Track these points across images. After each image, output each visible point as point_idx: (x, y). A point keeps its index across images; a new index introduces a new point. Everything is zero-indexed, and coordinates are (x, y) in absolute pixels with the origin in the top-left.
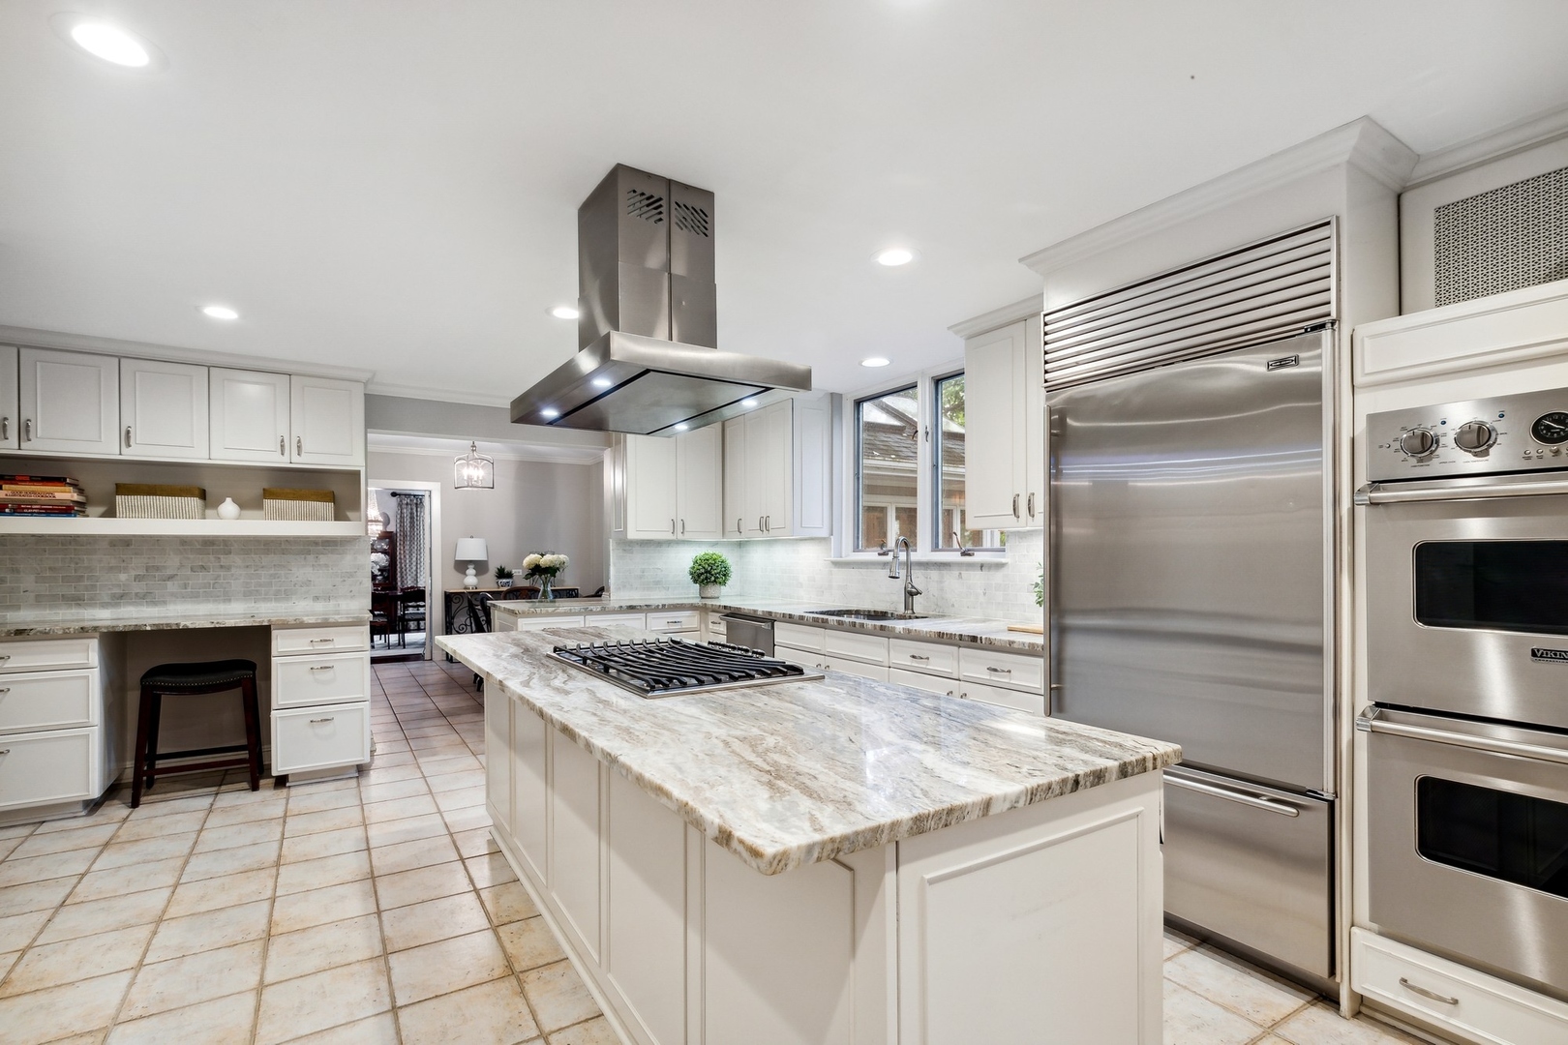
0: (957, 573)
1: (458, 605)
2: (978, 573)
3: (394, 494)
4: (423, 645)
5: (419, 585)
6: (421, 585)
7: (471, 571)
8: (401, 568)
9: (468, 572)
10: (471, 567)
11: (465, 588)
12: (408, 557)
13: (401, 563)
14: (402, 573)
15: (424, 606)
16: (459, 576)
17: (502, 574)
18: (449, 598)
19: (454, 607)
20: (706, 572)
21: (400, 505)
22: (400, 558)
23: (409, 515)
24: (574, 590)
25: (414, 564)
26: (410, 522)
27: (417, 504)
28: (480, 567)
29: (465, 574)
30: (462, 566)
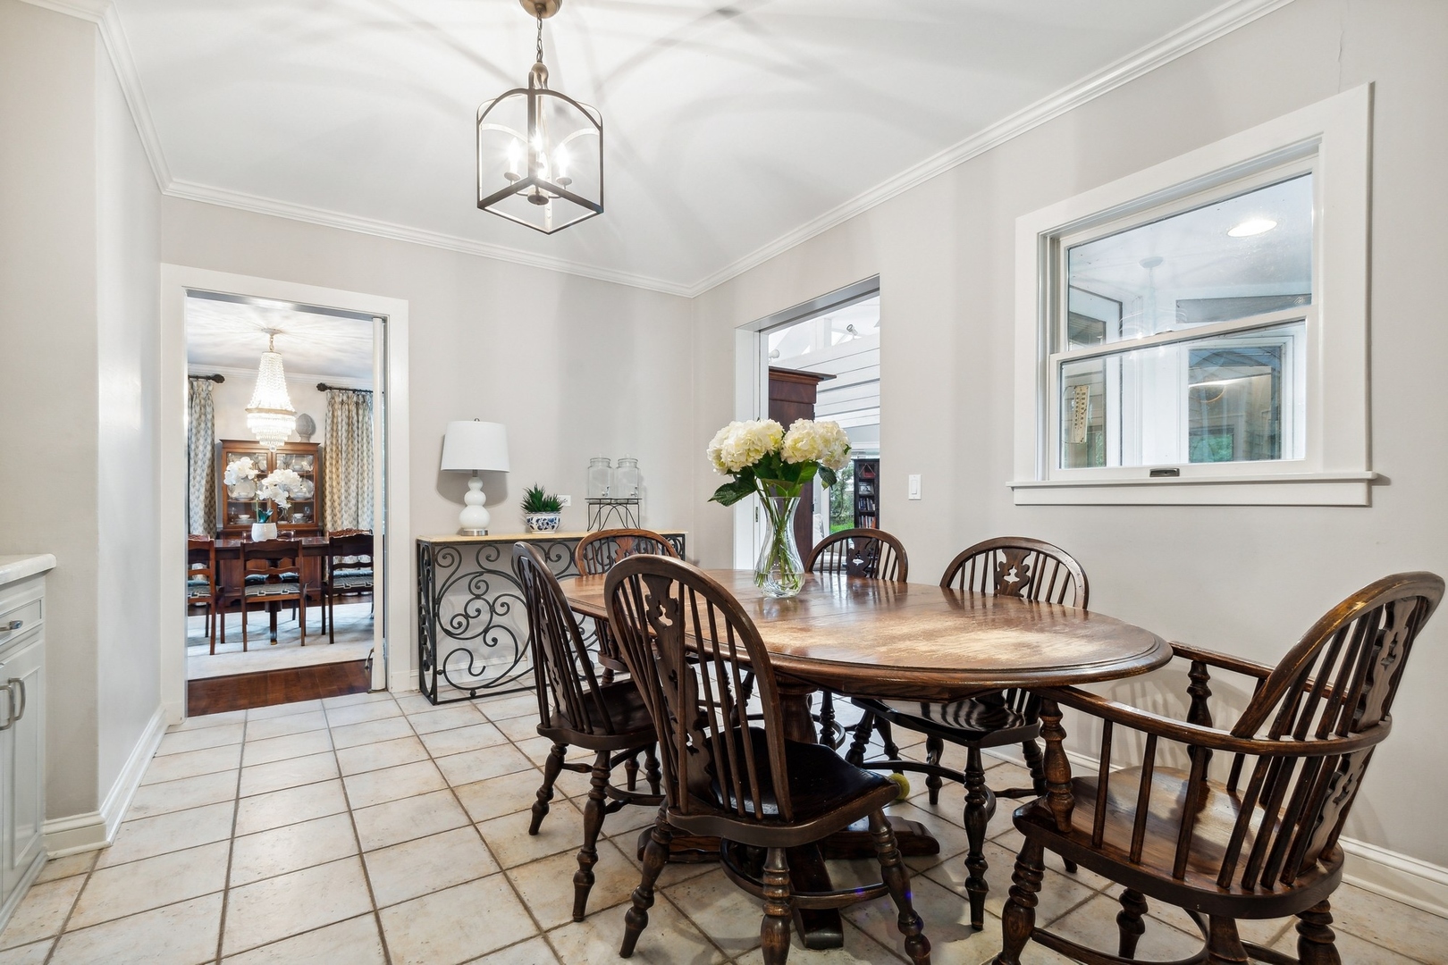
1: (449, 571)
3: (322, 387)
4: (368, 631)
5: (361, 528)
6: (364, 527)
7: (475, 494)
8: (333, 502)
9: (469, 497)
10: (475, 486)
11: (462, 532)
12: (343, 484)
13: (332, 493)
14: (333, 508)
15: (371, 565)
16: (447, 506)
17: (538, 503)
18: (427, 556)
19: (441, 575)
21: (331, 404)
22: (331, 486)
23: (345, 420)
24: (674, 537)
25: (354, 494)
26: (348, 431)
27: (357, 404)
28: (493, 483)
29: (463, 504)
30: (455, 483)
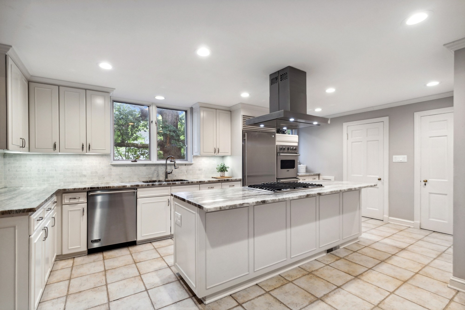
2: (184, 167)
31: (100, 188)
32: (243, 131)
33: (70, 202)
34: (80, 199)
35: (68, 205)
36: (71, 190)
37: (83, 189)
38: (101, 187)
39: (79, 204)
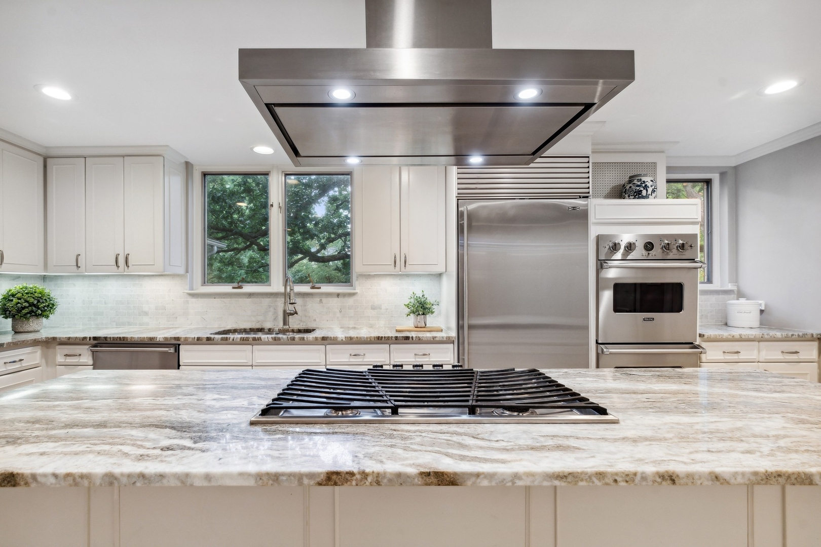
0: (318, 299)
2: (336, 299)
20: (30, 306)
31: (109, 340)
32: (458, 202)
33: (67, 361)
34: (81, 357)
35: (63, 367)
36: (63, 340)
37: (81, 339)
38: (110, 338)
39: (80, 367)
